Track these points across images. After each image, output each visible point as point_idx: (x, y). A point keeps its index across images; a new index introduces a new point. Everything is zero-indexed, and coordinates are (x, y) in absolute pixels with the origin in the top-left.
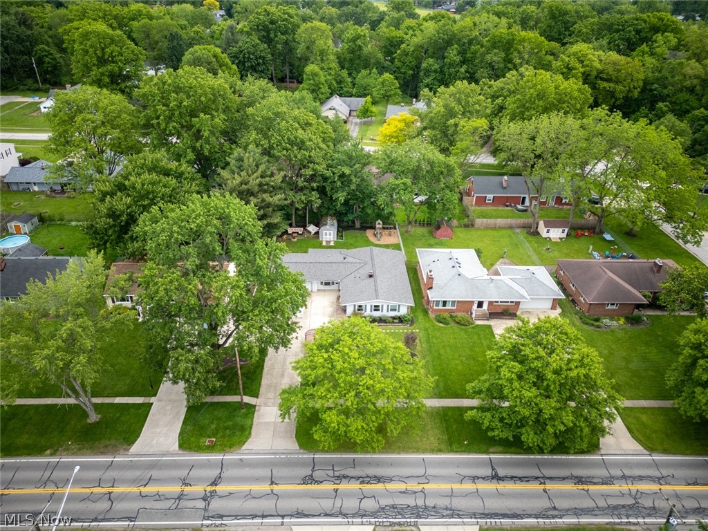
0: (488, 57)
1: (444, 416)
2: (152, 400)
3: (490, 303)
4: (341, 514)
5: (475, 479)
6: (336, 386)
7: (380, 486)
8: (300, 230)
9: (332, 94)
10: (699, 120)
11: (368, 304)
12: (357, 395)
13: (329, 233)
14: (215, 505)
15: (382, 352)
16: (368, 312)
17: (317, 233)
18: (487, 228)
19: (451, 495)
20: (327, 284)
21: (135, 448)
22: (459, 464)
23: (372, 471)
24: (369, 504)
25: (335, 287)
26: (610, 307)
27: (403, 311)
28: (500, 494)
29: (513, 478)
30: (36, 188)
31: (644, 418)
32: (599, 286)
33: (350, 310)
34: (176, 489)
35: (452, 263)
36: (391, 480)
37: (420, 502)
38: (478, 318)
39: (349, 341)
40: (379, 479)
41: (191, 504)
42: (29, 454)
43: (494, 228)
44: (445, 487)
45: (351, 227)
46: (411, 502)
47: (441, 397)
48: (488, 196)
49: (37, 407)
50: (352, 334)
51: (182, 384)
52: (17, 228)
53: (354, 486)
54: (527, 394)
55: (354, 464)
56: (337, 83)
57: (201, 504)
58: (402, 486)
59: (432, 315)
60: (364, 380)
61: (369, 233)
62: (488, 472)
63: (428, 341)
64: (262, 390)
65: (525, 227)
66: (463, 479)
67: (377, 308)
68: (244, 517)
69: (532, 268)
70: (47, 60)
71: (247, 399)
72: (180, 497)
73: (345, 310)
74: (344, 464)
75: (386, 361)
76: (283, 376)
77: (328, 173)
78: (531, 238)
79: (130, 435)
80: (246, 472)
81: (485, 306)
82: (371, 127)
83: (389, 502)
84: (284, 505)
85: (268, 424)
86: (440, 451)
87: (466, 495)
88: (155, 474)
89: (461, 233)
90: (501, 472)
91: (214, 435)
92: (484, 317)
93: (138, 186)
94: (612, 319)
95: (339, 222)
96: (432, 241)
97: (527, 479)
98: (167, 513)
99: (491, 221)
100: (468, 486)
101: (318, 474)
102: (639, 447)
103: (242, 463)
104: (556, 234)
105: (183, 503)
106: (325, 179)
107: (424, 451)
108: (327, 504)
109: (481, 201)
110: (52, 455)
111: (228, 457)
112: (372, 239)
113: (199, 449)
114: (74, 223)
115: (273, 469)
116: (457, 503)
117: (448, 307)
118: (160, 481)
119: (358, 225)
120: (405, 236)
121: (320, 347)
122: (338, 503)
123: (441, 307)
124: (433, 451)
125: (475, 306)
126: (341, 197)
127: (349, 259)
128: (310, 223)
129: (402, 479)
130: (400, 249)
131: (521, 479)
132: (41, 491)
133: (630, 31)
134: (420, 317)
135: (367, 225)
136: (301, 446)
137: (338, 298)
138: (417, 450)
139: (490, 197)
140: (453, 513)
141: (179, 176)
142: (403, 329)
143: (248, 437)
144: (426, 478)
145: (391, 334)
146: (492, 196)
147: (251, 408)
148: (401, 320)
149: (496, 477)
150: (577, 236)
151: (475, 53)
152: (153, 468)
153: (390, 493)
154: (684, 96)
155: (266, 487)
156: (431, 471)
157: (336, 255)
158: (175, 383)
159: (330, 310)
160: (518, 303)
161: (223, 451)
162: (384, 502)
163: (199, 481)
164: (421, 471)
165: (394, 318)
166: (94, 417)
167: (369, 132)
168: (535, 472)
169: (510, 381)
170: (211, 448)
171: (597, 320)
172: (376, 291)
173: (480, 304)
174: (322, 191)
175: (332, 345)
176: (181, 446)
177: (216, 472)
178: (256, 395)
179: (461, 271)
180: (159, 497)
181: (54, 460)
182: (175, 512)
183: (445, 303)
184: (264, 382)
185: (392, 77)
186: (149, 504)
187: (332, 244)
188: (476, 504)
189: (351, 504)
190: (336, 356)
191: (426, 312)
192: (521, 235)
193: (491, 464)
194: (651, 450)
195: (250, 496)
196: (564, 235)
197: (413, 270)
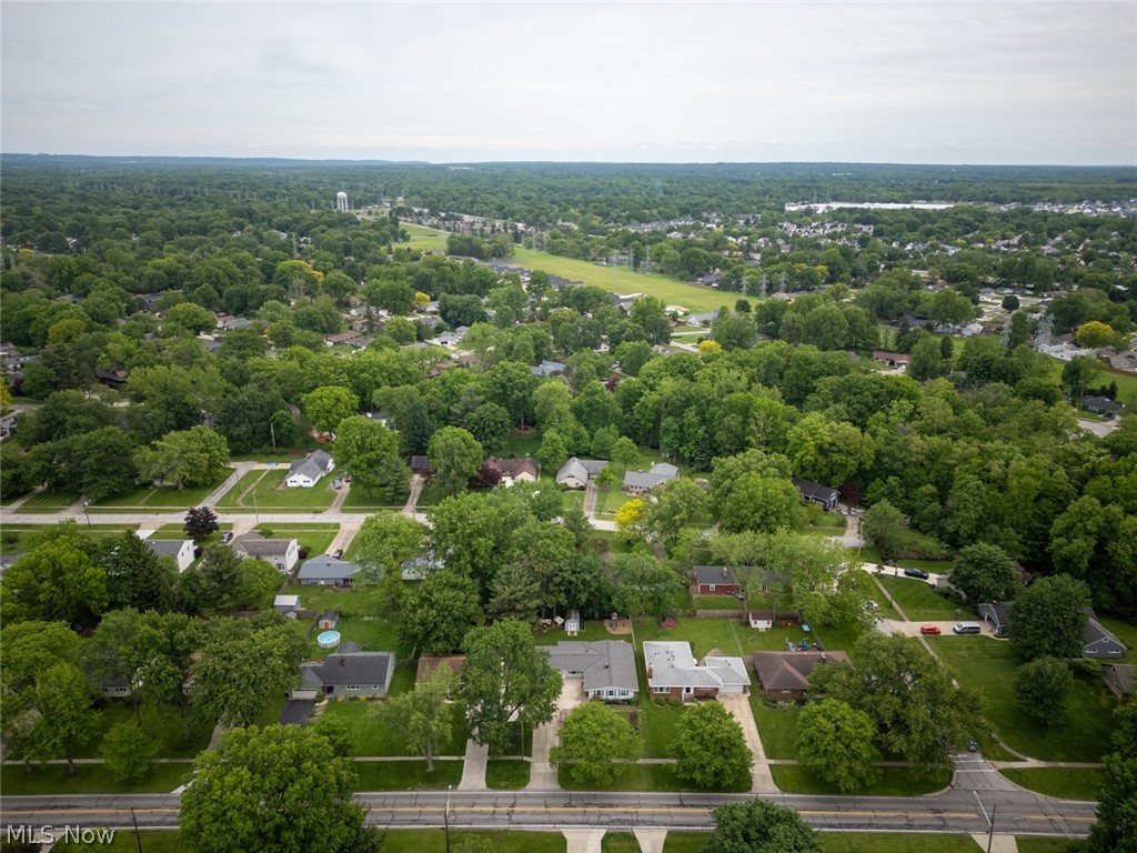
0: (726, 420)
1: (654, 769)
2: (463, 758)
3: (695, 689)
4: (588, 823)
5: (668, 806)
6: (584, 744)
7: (611, 809)
8: (548, 621)
9: (570, 456)
10: (927, 496)
11: (605, 690)
12: (596, 749)
13: (573, 626)
14: (514, 817)
15: (611, 724)
16: (604, 697)
17: (563, 624)
18: (708, 617)
19: (654, 814)
20: (574, 673)
21: (460, 787)
22: (660, 798)
23: (606, 801)
24: (603, 818)
25: (579, 675)
26: (784, 692)
27: (631, 695)
28: (682, 814)
29: (692, 806)
30: (322, 583)
31: (786, 772)
32: (777, 674)
33: (591, 695)
34: (491, 809)
35: (668, 656)
36: (617, 806)
37: (634, 818)
38: (686, 700)
39: (591, 717)
40: (610, 806)
41: (501, 817)
42: (399, 790)
43: (713, 618)
44: (650, 810)
45: (591, 617)
46: (629, 818)
47: (652, 757)
48: (711, 585)
49: (393, 762)
50: (593, 713)
51: (486, 746)
52: (327, 624)
53: (596, 809)
54: (694, 748)
55: (595, 797)
56: (575, 440)
57: (507, 817)
58: (624, 810)
59: (652, 699)
60: (600, 740)
61: (606, 623)
62: (678, 802)
63: (648, 718)
64: (534, 752)
65: (740, 617)
66: (661, 806)
67: (611, 693)
68: (532, 824)
69: (730, 659)
70: (285, 425)
71: (525, 758)
72: (494, 813)
73: (587, 694)
74: (589, 797)
75: (613, 729)
76: (546, 742)
77: (573, 578)
78: (742, 628)
79: (456, 780)
80: (530, 801)
81: (692, 691)
82: (609, 495)
83: (617, 817)
84: (553, 818)
85: (539, 774)
86: (649, 791)
87: (663, 814)
88: (477, 801)
89: (684, 623)
90: (685, 803)
91: (507, 780)
92: (691, 700)
93: (441, 602)
94: (786, 701)
95: (580, 613)
96: (659, 631)
97: (701, 806)
98: (488, 821)
99: (710, 612)
100: (665, 810)
101: (573, 802)
102: (777, 789)
103: (526, 796)
104: (762, 625)
105: (496, 817)
106: (570, 582)
107: (639, 791)
108: (580, 818)
109: (705, 589)
110: (413, 790)
111: (518, 792)
112: (609, 629)
113: (499, 788)
114: (366, 619)
115: (546, 800)
116: (656, 819)
117: (664, 692)
118: (479, 805)
119: (597, 615)
120: (636, 626)
121: (575, 720)
122: (586, 818)
123: (658, 692)
124: (644, 791)
125: (684, 692)
126: (583, 598)
127: (590, 652)
128: (557, 615)
129: (624, 806)
130: (631, 642)
131: (697, 806)
132: (413, 809)
133: (867, 396)
134: (644, 700)
135: (605, 616)
136: (562, 786)
137: (582, 684)
138: (635, 790)
139: (713, 586)
140: (653, 823)
141: (463, 588)
142: (629, 709)
143: (529, 780)
144: (639, 806)
145: (620, 714)
146: (714, 585)
147: (528, 764)
148: (628, 702)
149: (683, 806)
150: (781, 627)
151: (713, 414)
152: (474, 799)
153: (617, 813)
154: (912, 470)
155: (543, 809)
156: (642, 802)
157: (578, 647)
158: (481, 745)
159: (576, 694)
160: (717, 689)
161: (514, 789)
162: (613, 818)
163: (502, 805)
164: (636, 802)
165: (624, 701)
166: (431, 769)
167: (607, 501)
168: (707, 803)
169: (686, 741)
170: (506, 788)
171: (774, 702)
172: (611, 679)
173: (688, 690)
174: (568, 592)
175: (581, 720)
176: (488, 786)
177: (512, 801)
178: (530, 756)
179: (674, 663)
180: (481, 813)
181: (415, 793)
182: (493, 821)
183: (661, 689)
184: (534, 747)
185: (630, 441)
186: (477, 816)
187: (576, 634)
188: (668, 819)
189: (594, 818)
190: (584, 726)
191: (648, 695)
192: (733, 625)
193: (680, 798)
194: (784, 791)
195: (534, 813)
196: (770, 626)
197: (640, 660)
